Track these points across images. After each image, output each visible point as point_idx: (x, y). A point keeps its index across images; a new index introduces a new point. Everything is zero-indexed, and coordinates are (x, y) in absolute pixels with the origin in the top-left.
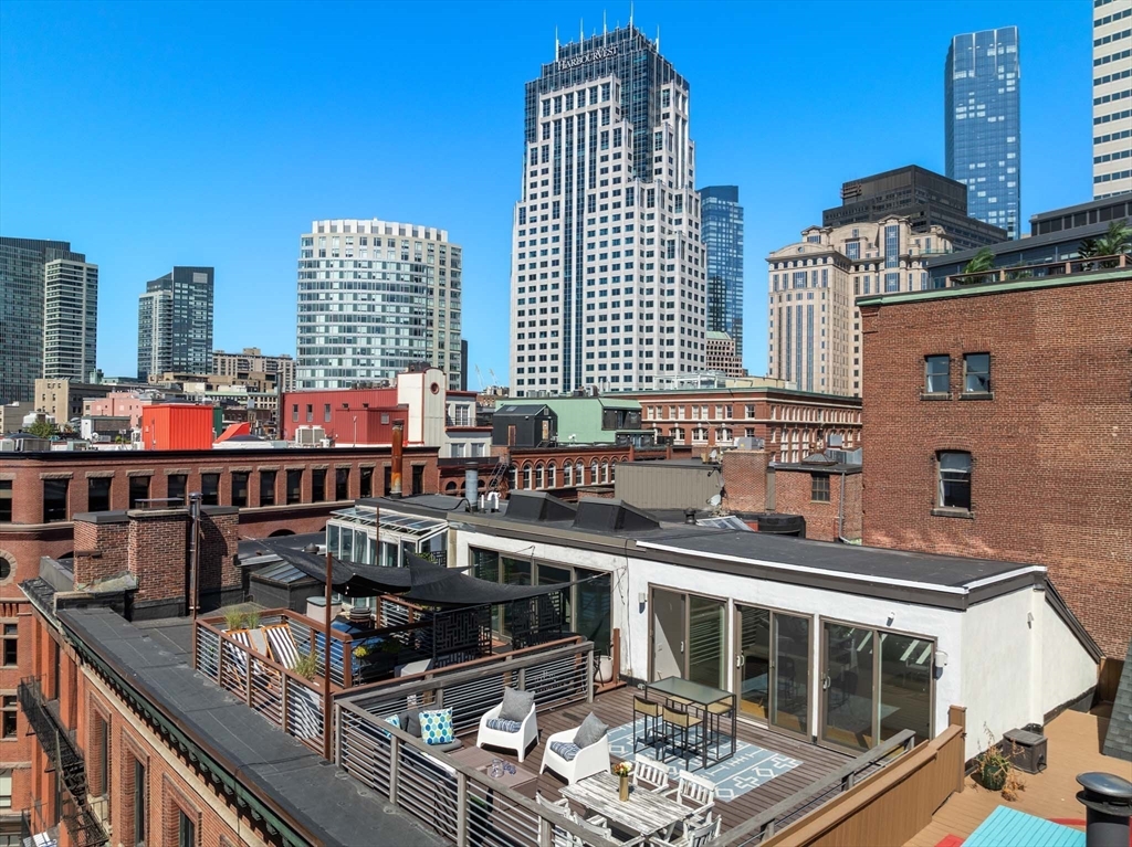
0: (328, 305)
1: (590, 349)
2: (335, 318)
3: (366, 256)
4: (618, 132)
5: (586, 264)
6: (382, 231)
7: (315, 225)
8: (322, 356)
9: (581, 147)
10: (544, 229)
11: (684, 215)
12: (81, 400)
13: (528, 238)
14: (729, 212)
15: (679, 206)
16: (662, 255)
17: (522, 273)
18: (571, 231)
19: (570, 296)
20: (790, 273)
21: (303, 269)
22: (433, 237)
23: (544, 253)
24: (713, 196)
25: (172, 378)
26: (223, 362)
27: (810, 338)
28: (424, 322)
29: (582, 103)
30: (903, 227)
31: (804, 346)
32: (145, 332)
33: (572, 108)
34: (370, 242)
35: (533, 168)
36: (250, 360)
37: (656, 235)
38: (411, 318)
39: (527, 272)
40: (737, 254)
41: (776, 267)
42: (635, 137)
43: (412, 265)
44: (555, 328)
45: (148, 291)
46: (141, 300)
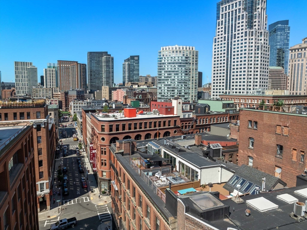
0: (165, 68)
1: (233, 77)
2: (166, 72)
3: (174, 56)
4: (243, 15)
5: (233, 53)
6: (178, 49)
7: (162, 48)
8: (163, 81)
9: (232, 20)
10: (221, 44)
11: (263, 38)
12: (111, 91)
13: (217, 47)
14: (285, 29)
15: (261, 35)
16: (255, 50)
17: (215, 57)
18: (229, 44)
19: (228, 63)
20: (296, 53)
21: (159, 60)
22: (191, 49)
23: (221, 51)
24: (279, 24)
25: (130, 84)
26: (142, 79)
27: (302, 73)
28: (188, 72)
29: (233, 7)
31: (299, 75)
32: (124, 72)
33: (230, 9)
34: (175, 52)
35: (219, 27)
36: (148, 78)
37: (253, 45)
38: (185, 71)
39: (216, 56)
40: (287, 42)
41: (292, 51)
42: (248, 16)
43: (185, 57)
44: (224, 71)
45: (125, 62)
46: (123, 64)
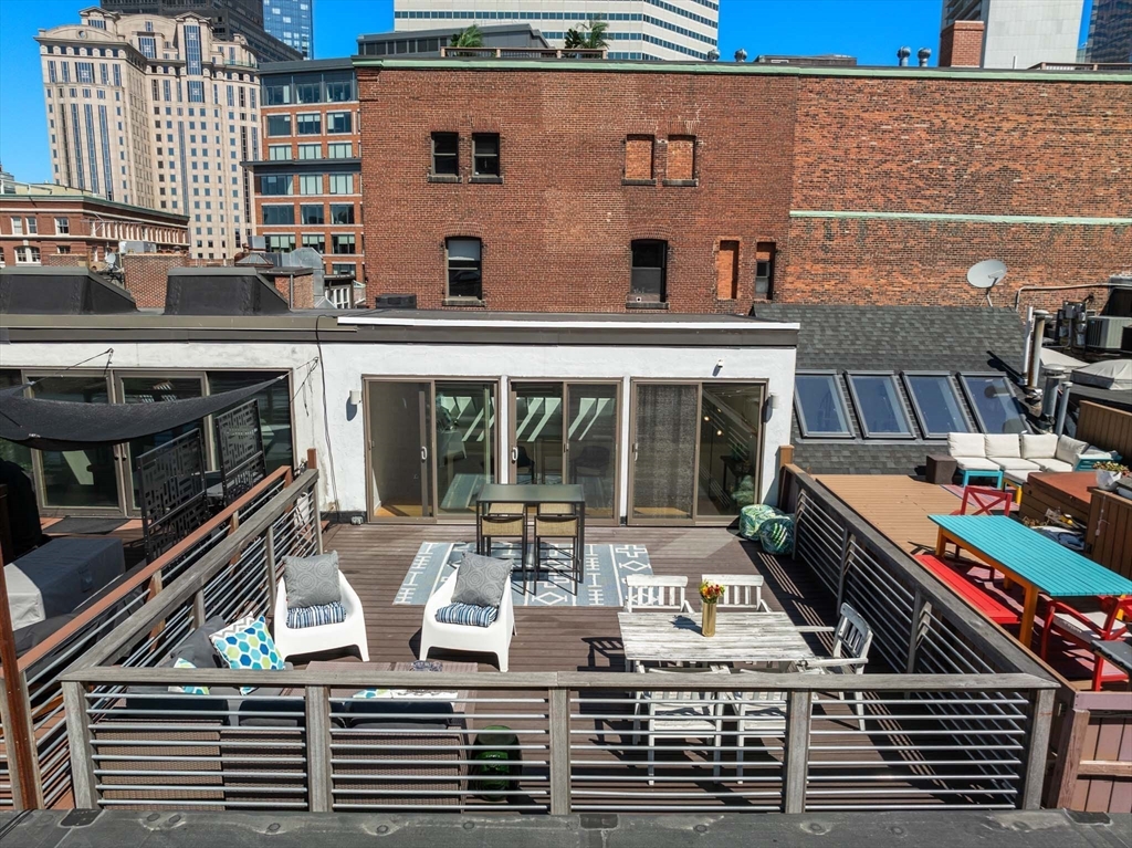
20: (71, 61)
27: (105, 147)
30: (204, 29)
31: (99, 155)
41: (51, 51)
